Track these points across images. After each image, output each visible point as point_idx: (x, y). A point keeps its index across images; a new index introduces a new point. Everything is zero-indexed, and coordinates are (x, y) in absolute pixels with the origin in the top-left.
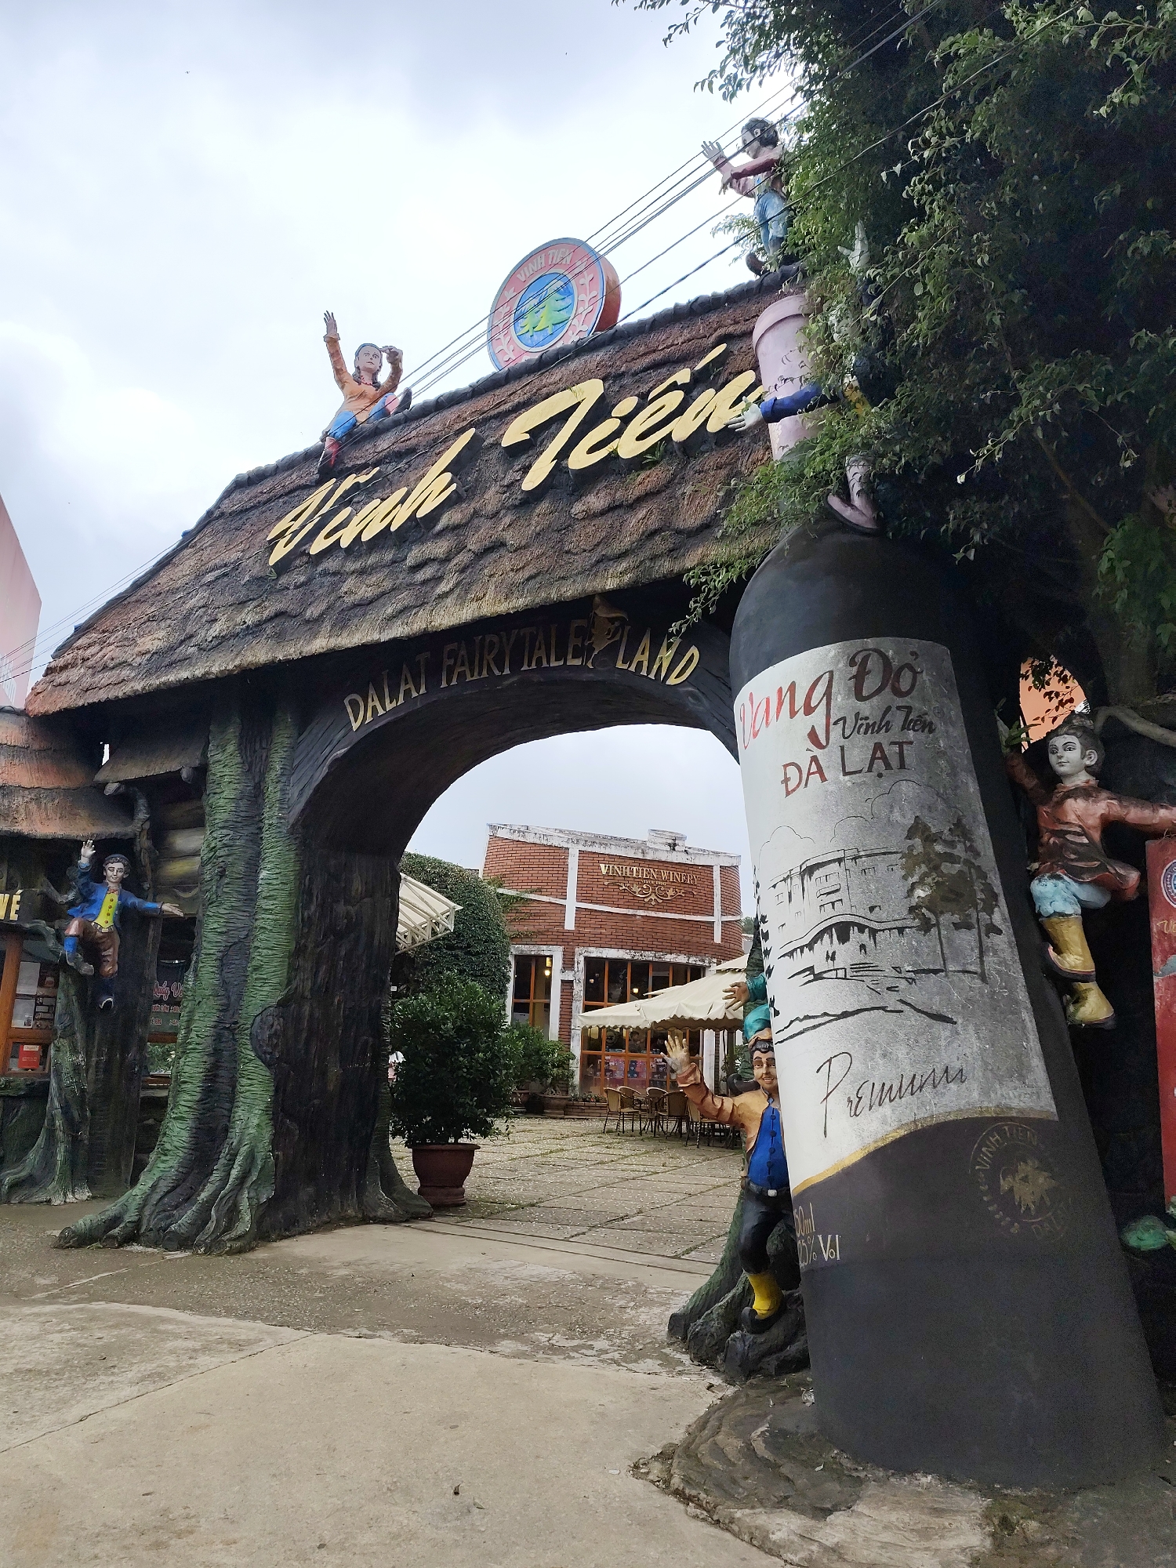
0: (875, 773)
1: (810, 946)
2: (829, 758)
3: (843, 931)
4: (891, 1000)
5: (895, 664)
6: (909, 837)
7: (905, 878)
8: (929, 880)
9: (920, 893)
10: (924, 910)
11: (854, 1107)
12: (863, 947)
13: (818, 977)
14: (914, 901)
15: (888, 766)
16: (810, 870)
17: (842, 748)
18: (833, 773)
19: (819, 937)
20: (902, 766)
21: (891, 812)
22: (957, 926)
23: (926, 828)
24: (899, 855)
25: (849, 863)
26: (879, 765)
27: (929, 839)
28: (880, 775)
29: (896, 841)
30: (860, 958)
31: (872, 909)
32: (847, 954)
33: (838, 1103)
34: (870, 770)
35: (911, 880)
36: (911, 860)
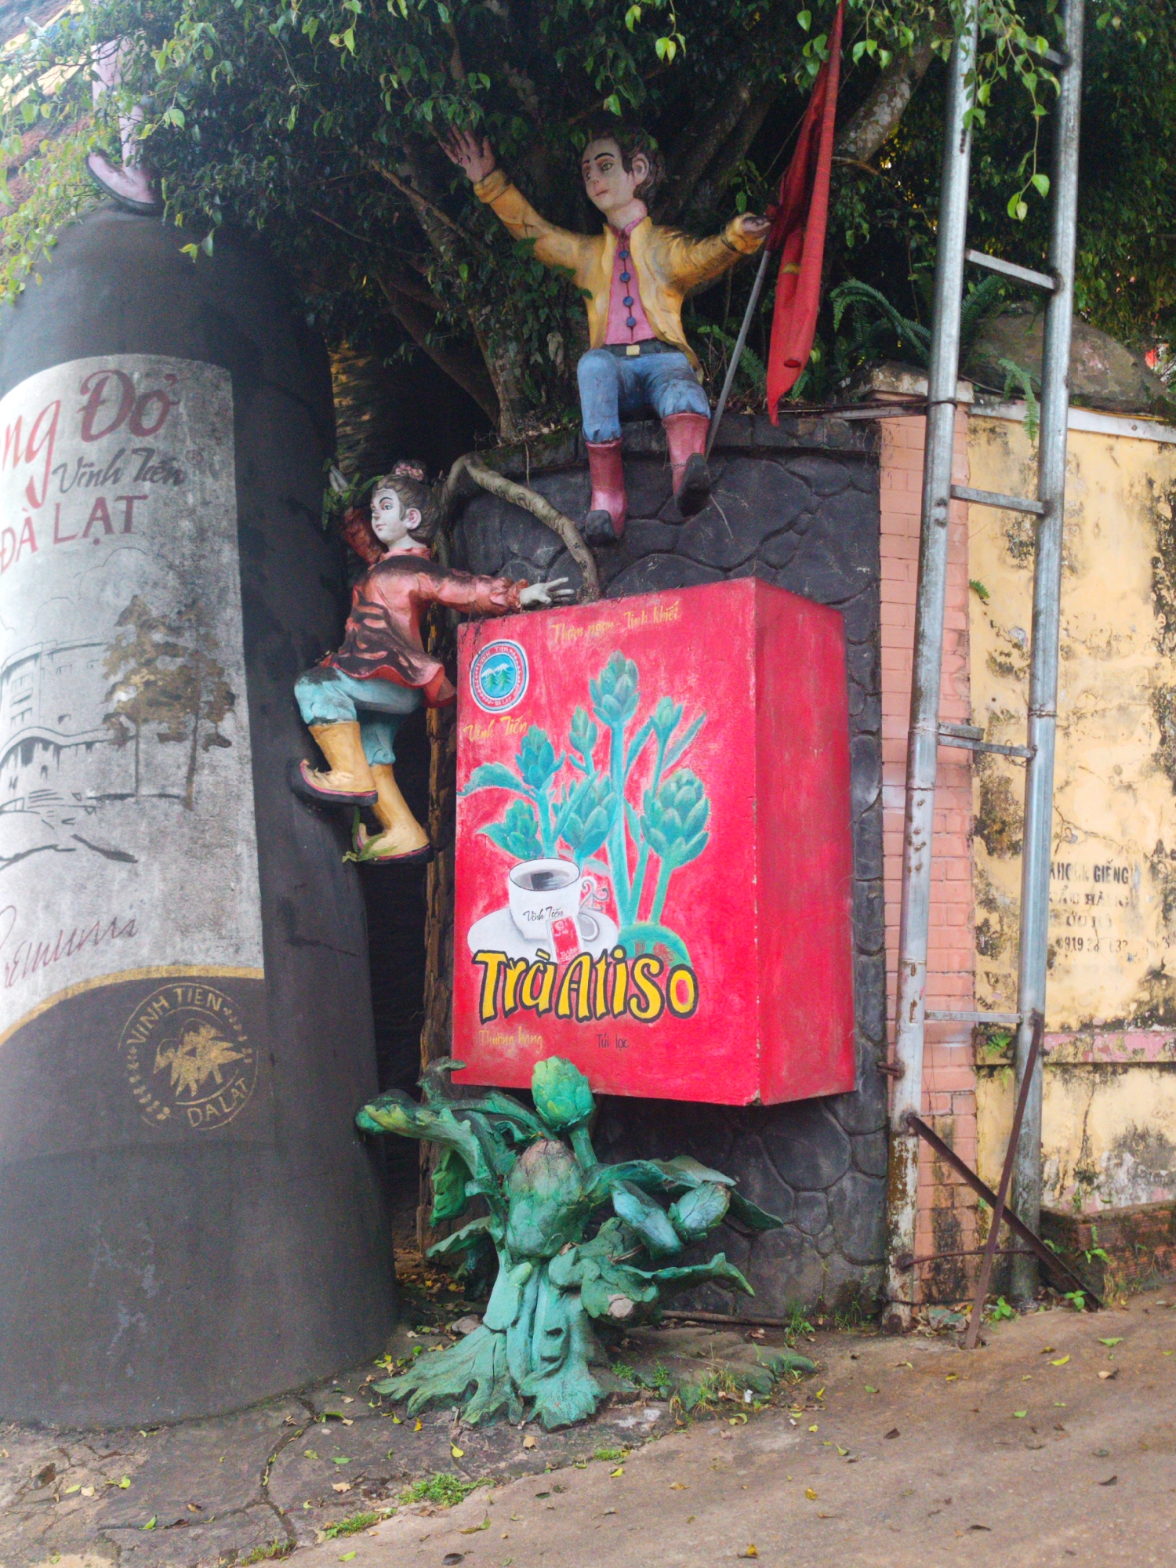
0: (90, 539)
2: (43, 520)
3: (28, 750)
4: (64, 837)
5: (141, 390)
6: (119, 623)
7: (106, 676)
8: (136, 679)
9: (122, 696)
10: (123, 719)
12: (44, 769)
14: (112, 707)
15: (109, 529)
16: (9, 672)
17: (58, 506)
18: (44, 541)
20: (128, 527)
21: (102, 590)
22: (163, 738)
23: (144, 612)
24: (104, 647)
25: (45, 660)
26: (98, 526)
27: (147, 626)
28: (97, 542)
29: (105, 628)
30: (40, 783)
31: (61, 718)
32: (28, 779)
34: (86, 535)
35: (113, 679)
36: (119, 653)
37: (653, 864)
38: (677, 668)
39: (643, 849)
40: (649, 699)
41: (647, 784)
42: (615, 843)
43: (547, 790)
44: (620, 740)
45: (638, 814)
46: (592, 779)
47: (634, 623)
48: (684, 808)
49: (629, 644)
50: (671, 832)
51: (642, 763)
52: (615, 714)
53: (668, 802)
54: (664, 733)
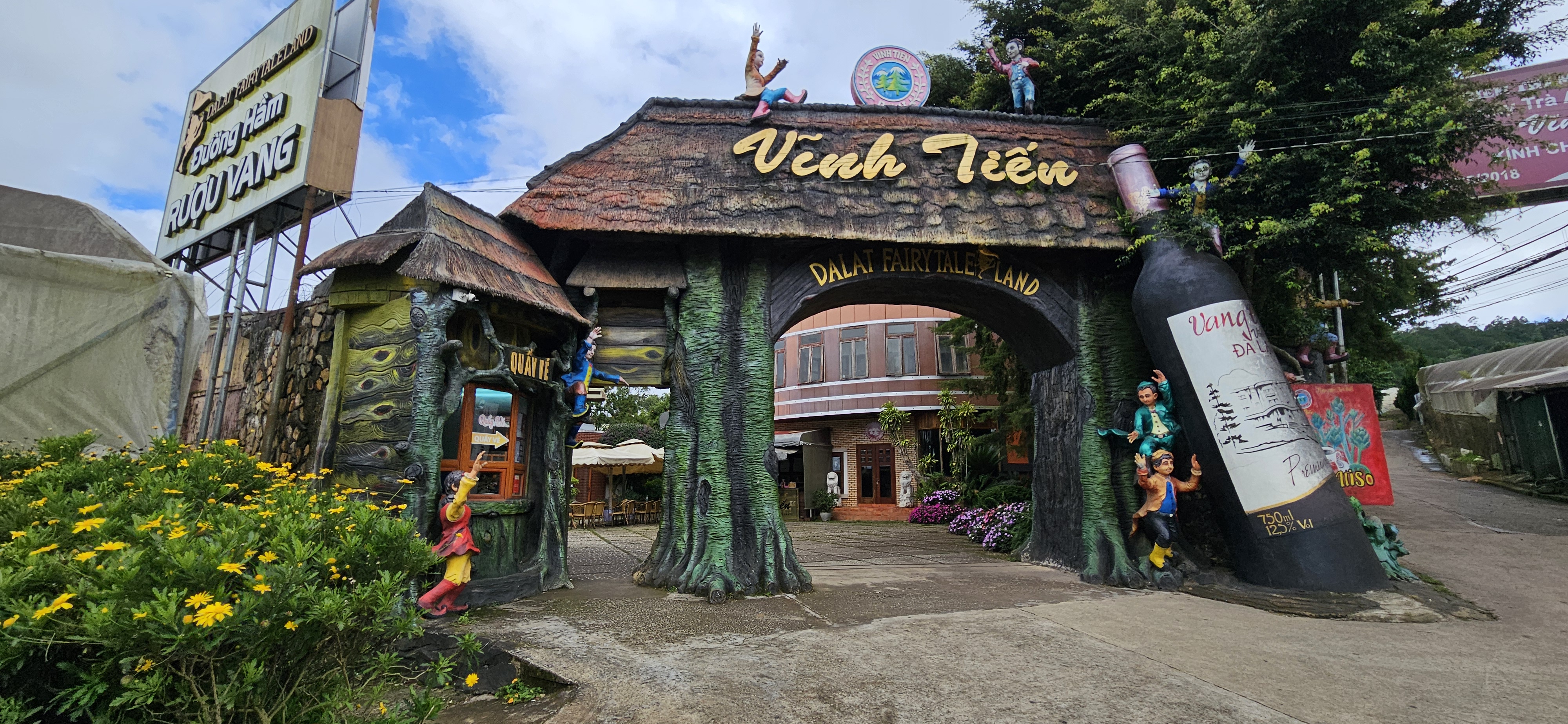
1: (1268, 415)
2: (1253, 344)
3: (1281, 410)
11: (1305, 473)
12: (1290, 416)
13: (1275, 427)
16: (1260, 387)
17: (1257, 341)
19: (1272, 412)
25: (1275, 385)
31: (1288, 403)
32: (1285, 419)
33: (1297, 473)
37: (1356, 449)
38: (1354, 402)
39: (1352, 445)
40: (1348, 409)
41: (1351, 430)
42: (1344, 443)
43: (1322, 429)
44: (1341, 418)
45: (1350, 437)
46: (1334, 427)
47: (1341, 390)
48: (1362, 436)
49: (1340, 395)
50: (1360, 442)
51: (1349, 424)
52: (1339, 412)
53: (1357, 434)
54: (1354, 418)
